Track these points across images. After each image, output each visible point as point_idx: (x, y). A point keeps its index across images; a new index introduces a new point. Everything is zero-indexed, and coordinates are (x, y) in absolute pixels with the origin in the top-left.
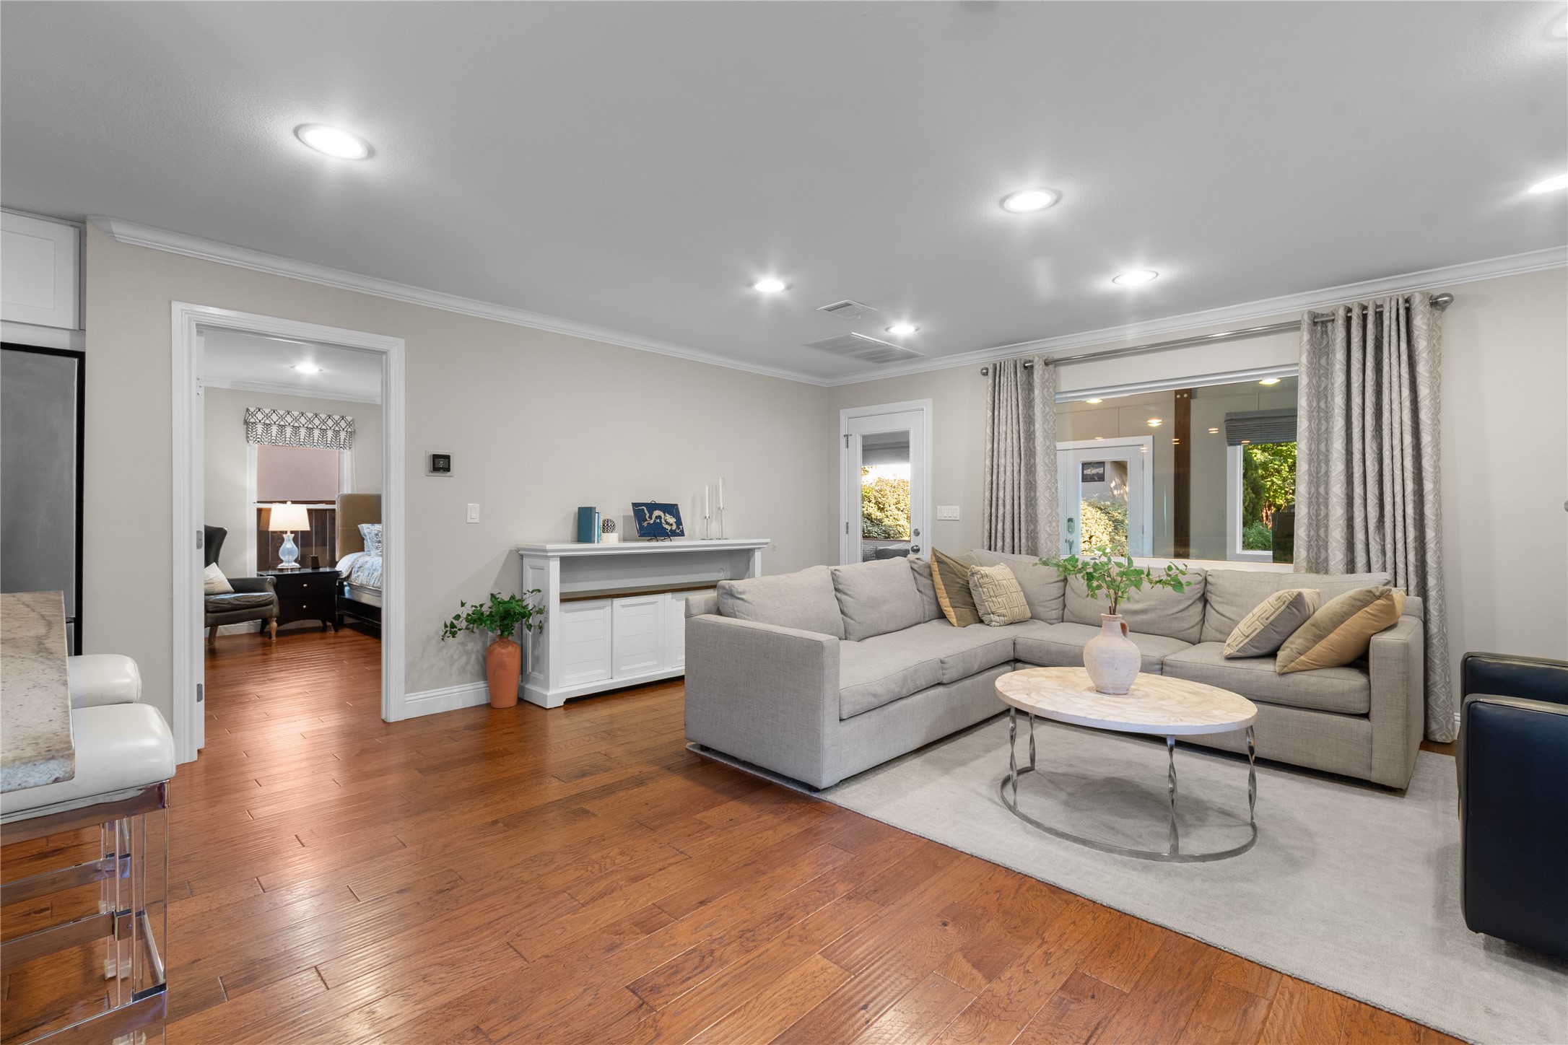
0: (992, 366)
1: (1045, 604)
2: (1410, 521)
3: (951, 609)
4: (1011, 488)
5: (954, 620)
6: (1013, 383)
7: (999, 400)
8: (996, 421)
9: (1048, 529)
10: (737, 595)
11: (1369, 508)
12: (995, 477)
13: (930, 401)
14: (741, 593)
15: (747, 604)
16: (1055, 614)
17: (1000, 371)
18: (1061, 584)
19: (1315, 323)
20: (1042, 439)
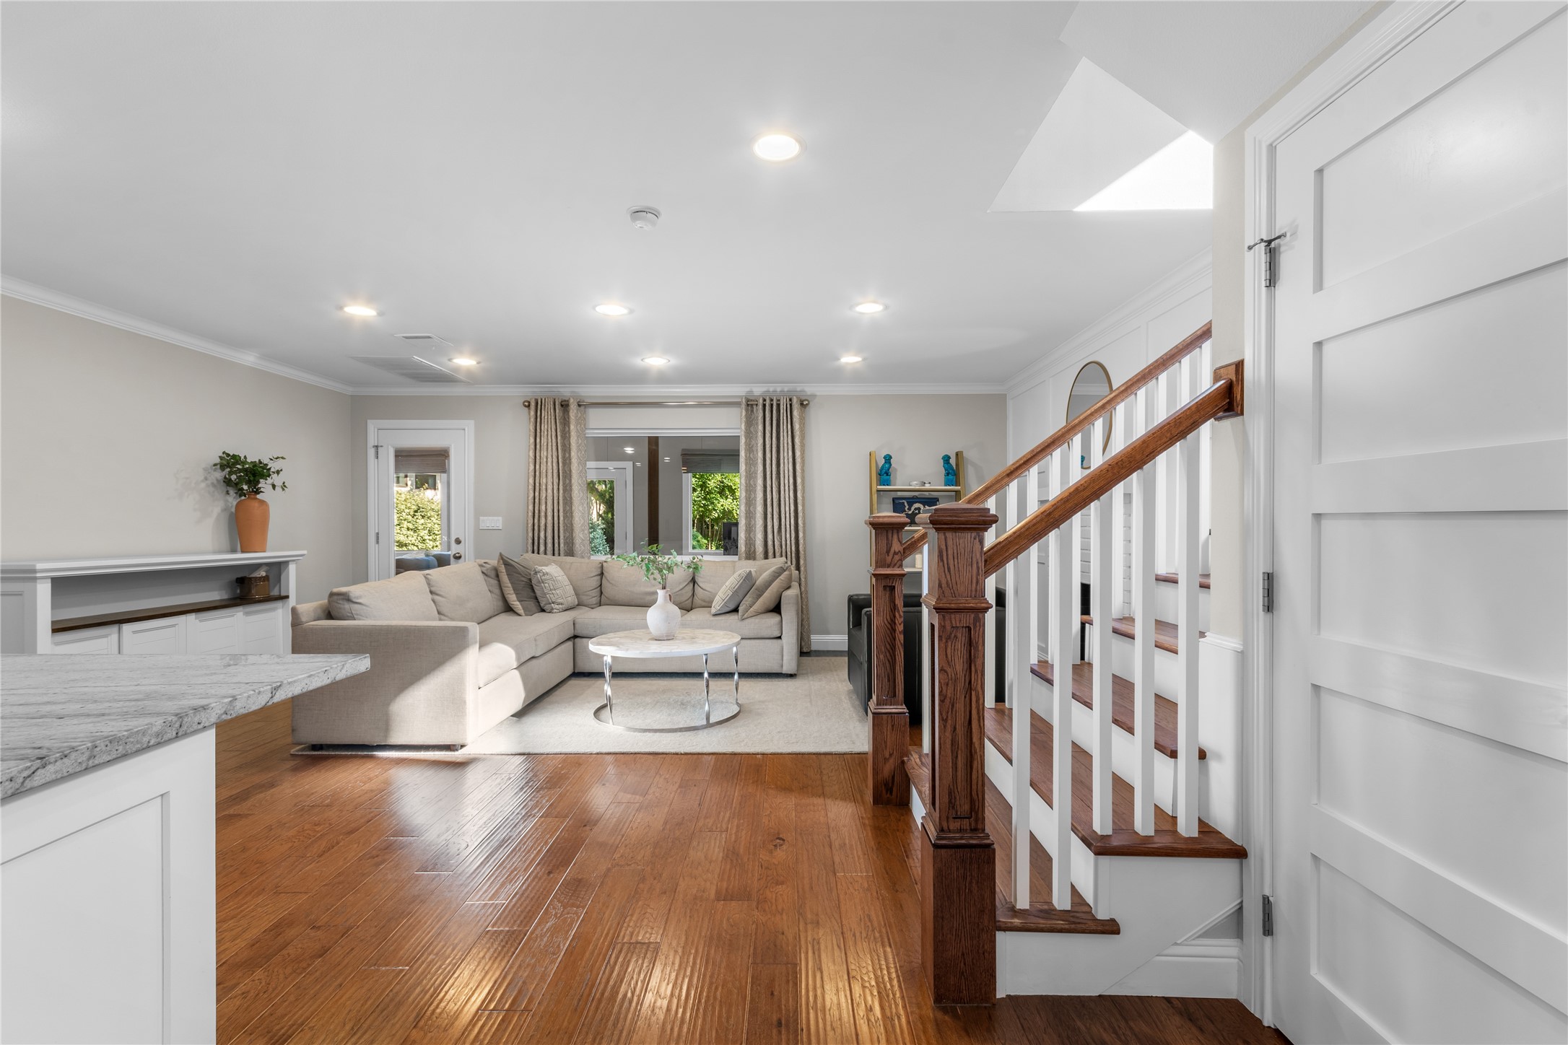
0: (533, 400)
1: (588, 593)
2: (792, 528)
3: (518, 603)
4: (551, 503)
5: (521, 612)
6: (553, 418)
7: (541, 430)
8: (538, 447)
9: (581, 536)
10: (354, 600)
11: (775, 520)
12: (537, 494)
13: (471, 423)
14: (357, 598)
15: (364, 607)
16: (595, 600)
17: (541, 406)
18: (599, 577)
19: (748, 405)
20: (576, 465)
